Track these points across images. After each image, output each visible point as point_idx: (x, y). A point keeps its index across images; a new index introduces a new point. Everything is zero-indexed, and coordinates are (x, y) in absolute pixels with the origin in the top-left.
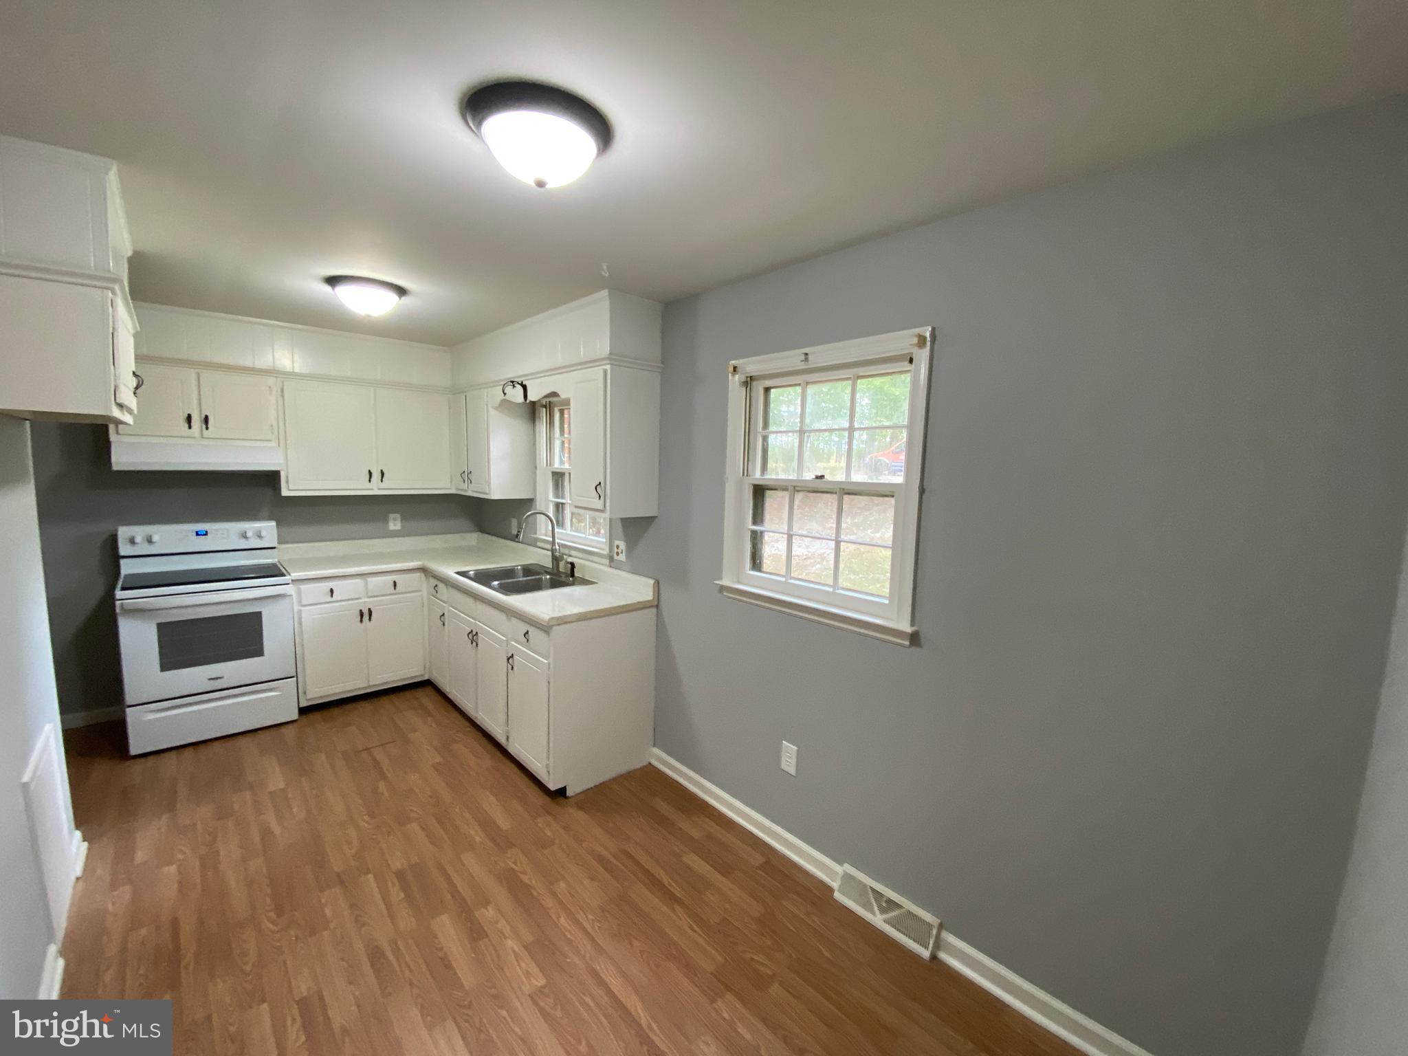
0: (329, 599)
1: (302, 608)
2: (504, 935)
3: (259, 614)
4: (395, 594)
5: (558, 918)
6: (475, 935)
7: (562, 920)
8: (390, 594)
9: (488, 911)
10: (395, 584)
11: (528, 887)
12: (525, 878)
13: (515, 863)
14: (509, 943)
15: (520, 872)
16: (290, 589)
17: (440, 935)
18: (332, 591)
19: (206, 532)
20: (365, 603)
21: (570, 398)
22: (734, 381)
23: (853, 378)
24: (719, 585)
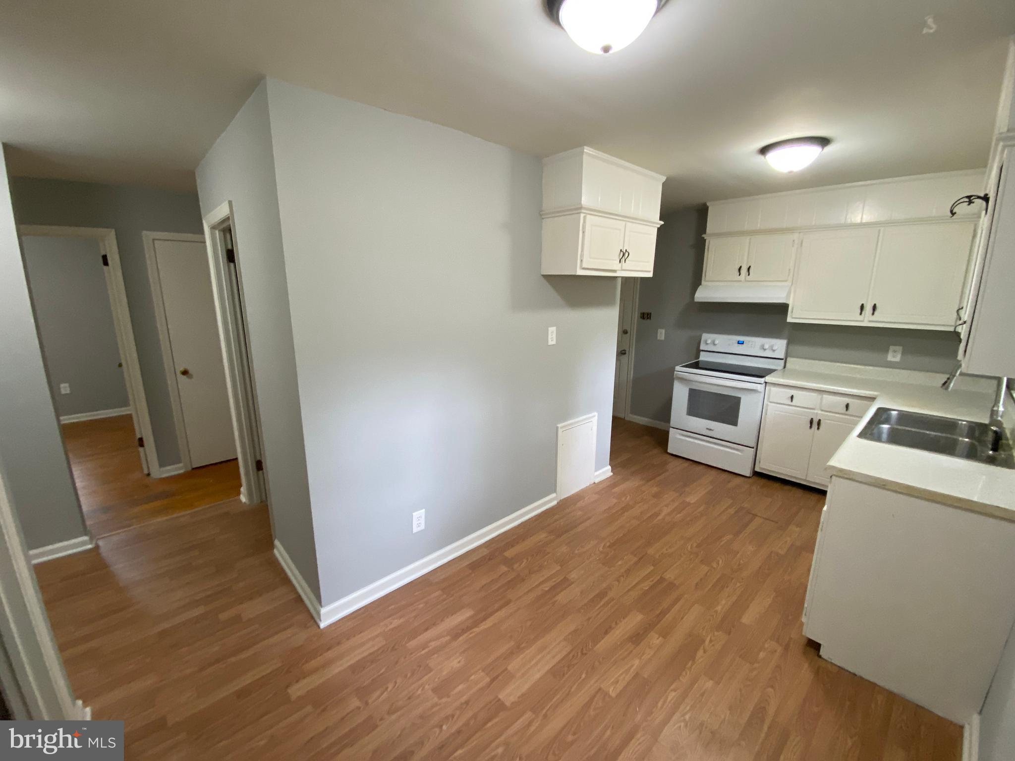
0: (790, 403)
1: (769, 404)
2: (642, 656)
3: (740, 398)
4: (846, 415)
5: (674, 690)
6: (634, 639)
7: (673, 694)
8: (842, 414)
9: (658, 639)
10: (847, 406)
11: (693, 658)
12: (700, 653)
13: (711, 641)
14: (637, 662)
15: (704, 646)
16: (760, 388)
17: (627, 619)
18: (792, 397)
19: (743, 342)
20: (818, 414)
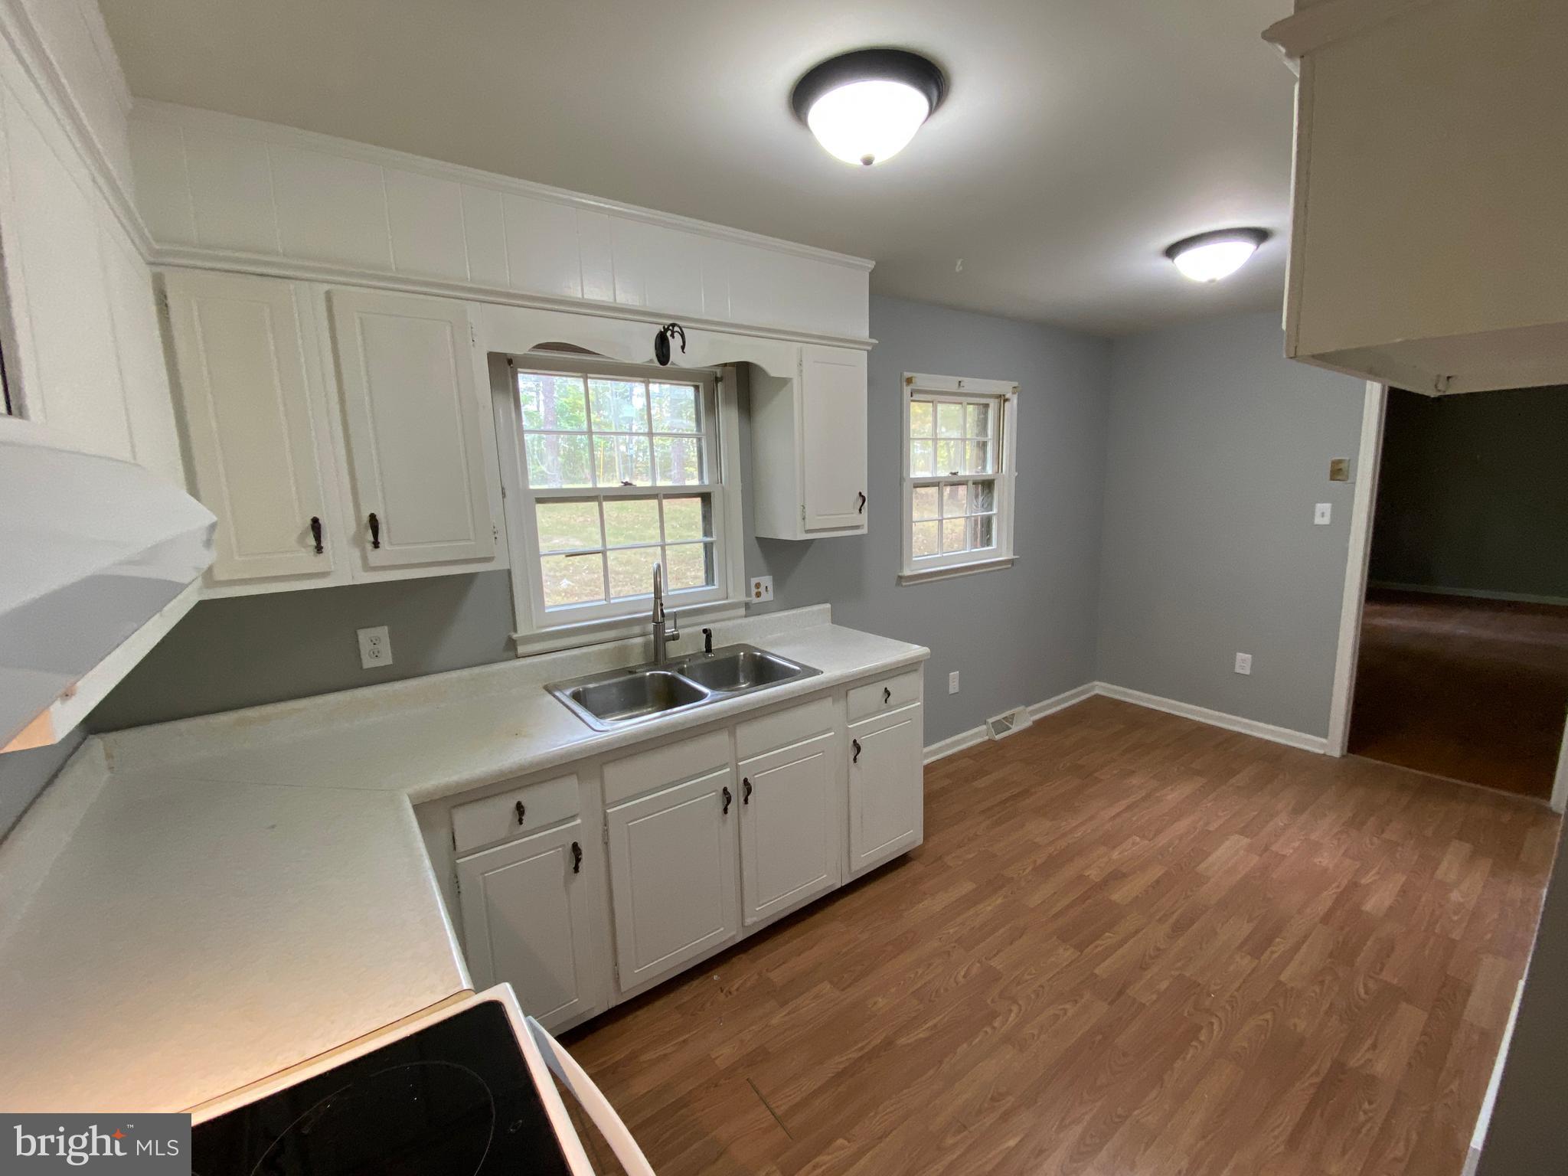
2: (1109, 861)
5: (1075, 837)
6: (1120, 876)
9: (1090, 874)
11: (1051, 857)
13: (1024, 870)
14: (1114, 858)
15: (1034, 864)
17: (1133, 895)
21: (791, 379)
22: (907, 390)
23: (965, 404)
24: (900, 578)
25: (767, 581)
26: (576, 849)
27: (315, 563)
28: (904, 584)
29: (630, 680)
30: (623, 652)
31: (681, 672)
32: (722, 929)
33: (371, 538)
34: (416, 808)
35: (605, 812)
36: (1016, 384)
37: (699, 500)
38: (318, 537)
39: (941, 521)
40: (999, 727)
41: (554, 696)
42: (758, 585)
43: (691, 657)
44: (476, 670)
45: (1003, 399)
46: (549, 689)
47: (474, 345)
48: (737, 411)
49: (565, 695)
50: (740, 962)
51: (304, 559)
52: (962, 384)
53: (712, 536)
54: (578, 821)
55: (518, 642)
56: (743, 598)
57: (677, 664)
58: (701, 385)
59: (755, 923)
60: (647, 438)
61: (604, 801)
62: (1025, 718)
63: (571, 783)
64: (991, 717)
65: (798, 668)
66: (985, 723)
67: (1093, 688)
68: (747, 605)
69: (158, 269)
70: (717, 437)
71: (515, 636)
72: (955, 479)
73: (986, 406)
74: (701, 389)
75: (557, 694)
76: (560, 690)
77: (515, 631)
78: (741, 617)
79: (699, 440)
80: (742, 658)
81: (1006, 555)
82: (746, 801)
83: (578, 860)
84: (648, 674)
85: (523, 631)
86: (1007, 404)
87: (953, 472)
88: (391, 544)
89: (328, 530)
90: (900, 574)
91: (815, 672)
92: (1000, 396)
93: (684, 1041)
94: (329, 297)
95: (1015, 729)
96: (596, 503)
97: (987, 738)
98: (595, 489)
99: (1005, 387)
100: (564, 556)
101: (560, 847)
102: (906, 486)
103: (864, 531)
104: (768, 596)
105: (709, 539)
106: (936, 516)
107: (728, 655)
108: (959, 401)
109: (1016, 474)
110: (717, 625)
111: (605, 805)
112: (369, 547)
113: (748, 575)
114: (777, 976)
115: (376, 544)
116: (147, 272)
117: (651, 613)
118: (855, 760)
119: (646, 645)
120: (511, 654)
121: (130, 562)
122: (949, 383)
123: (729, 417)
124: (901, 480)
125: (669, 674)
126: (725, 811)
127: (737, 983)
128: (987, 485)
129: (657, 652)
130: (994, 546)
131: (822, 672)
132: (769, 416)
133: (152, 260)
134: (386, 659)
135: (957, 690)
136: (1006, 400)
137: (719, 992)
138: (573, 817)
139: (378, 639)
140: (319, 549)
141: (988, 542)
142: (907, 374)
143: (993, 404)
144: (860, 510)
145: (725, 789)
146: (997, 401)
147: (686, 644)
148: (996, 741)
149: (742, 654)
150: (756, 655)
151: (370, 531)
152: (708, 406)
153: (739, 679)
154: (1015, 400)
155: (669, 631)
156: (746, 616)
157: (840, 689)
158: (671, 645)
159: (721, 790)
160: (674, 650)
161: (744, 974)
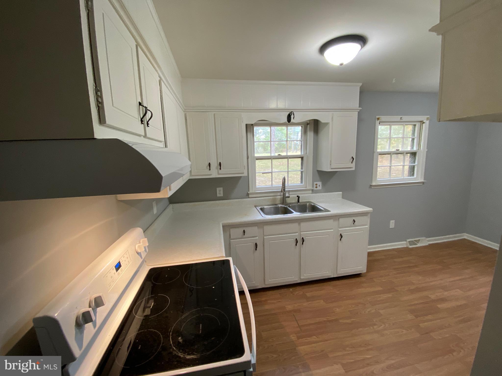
21: (329, 123)
22: (377, 122)
23: (404, 125)
24: (371, 186)
25: (319, 183)
26: (256, 244)
27: (209, 172)
28: (373, 188)
29: (275, 207)
30: (275, 200)
31: (289, 207)
32: (294, 277)
33: (219, 167)
34: (223, 226)
35: (264, 237)
36: (428, 117)
37: (300, 159)
38: (210, 167)
39: (390, 167)
40: (411, 243)
41: (256, 208)
42: (316, 185)
43: (293, 203)
44: (240, 200)
45: (422, 122)
46: (255, 206)
47: (243, 123)
48: (313, 132)
49: (259, 208)
50: (298, 288)
51: (207, 172)
52: (402, 118)
53: (303, 169)
54: (257, 238)
55: (249, 194)
56: (311, 188)
57: (288, 204)
58: (303, 126)
59: (303, 279)
60: (286, 142)
61: (263, 234)
62: (424, 242)
63: (256, 228)
64: (409, 239)
65: (323, 209)
66: (406, 241)
67: (463, 236)
68: (312, 190)
69: (185, 113)
70: (307, 140)
71: (249, 192)
72: (398, 152)
73: (415, 125)
74: (303, 127)
75: (257, 208)
76: (258, 207)
77: (249, 191)
78: (310, 193)
79: (301, 142)
80: (308, 205)
81: (421, 179)
82: (303, 244)
83: (256, 247)
84: (280, 206)
85: (251, 191)
86: (424, 124)
87: (397, 149)
88: (223, 169)
89: (212, 165)
90: (371, 184)
91: (329, 211)
92: (421, 121)
93: (279, 301)
94: (214, 114)
95: (419, 245)
96: (271, 160)
97: (405, 246)
98: (271, 156)
99: (423, 118)
100: (261, 173)
101: (253, 243)
102: (375, 155)
103: (354, 169)
104: (320, 188)
105: (302, 170)
106: (389, 165)
107: (304, 204)
108: (402, 124)
109: (427, 150)
110: (302, 195)
111: (264, 235)
112: (219, 169)
113: (313, 182)
114: (308, 295)
115: (220, 169)
116: (183, 113)
117: (281, 190)
118: (340, 240)
119: (281, 198)
120: (248, 197)
121: (178, 170)
122: (397, 118)
123: (310, 135)
124: (373, 152)
125: (285, 206)
126: (296, 245)
127: (297, 293)
128: (414, 154)
129: (284, 200)
130: (415, 176)
131: (331, 211)
132: (323, 133)
133: (184, 111)
134: (222, 195)
135: (393, 227)
136: (423, 123)
137: (291, 293)
138: (256, 237)
139: (221, 190)
140: (210, 169)
141: (413, 175)
142: (377, 117)
143: (418, 125)
144: (352, 162)
145: (296, 239)
146: (419, 123)
147: (292, 199)
148: (410, 248)
149: (308, 204)
150: (312, 205)
151: (219, 166)
152: (305, 132)
153: (307, 211)
154: (427, 122)
155: (287, 195)
156: (312, 193)
157: (337, 217)
158: (287, 199)
159: (295, 239)
160: (288, 201)
161: (299, 291)
